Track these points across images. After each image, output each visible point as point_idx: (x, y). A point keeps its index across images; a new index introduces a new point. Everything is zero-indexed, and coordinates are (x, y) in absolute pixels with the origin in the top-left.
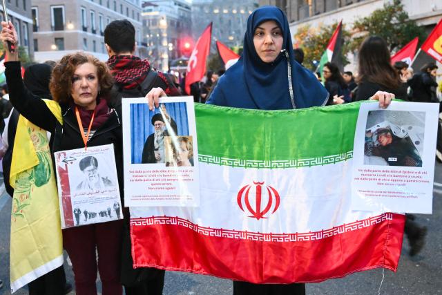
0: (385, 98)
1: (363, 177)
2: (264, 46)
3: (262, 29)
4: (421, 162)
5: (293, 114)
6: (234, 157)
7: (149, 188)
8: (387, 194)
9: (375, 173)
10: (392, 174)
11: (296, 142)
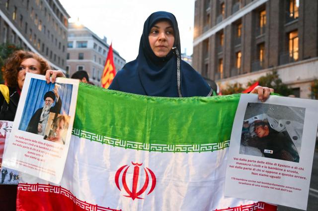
0: (264, 92)
1: (238, 165)
2: (157, 42)
3: (157, 27)
4: (298, 158)
5: (174, 102)
6: (116, 137)
7: (26, 155)
8: (261, 184)
9: (249, 163)
10: (267, 166)
11: (175, 128)
